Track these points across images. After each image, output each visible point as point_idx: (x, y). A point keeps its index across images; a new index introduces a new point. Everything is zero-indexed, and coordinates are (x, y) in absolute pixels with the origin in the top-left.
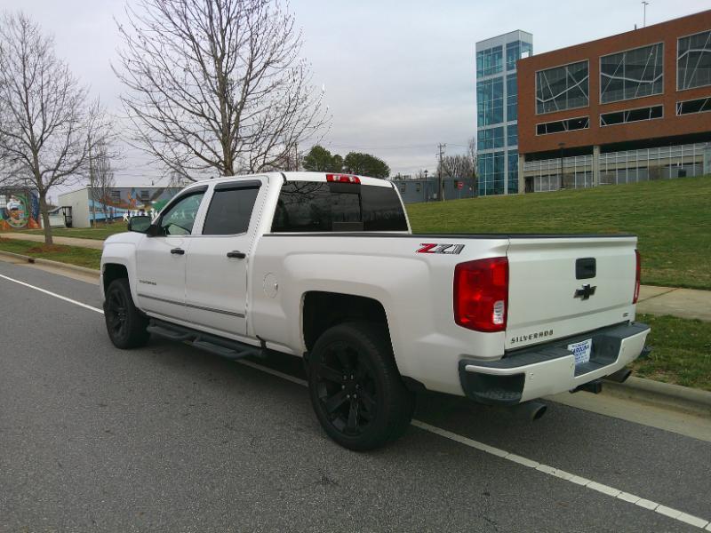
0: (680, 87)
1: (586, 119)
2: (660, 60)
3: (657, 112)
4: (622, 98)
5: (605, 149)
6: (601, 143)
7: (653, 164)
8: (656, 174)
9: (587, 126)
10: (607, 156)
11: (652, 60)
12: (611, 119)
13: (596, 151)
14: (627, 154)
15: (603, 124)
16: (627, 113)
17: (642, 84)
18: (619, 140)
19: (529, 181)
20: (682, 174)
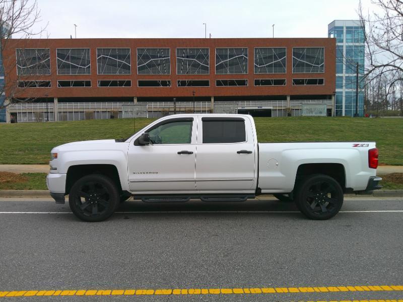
0: (99, 73)
1: (49, 82)
2: (88, 57)
3: (88, 84)
4: (69, 73)
5: (61, 100)
6: (59, 96)
7: (87, 110)
8: (89, 116)
9: (50, 86)
10: (62, 105)
11: (85, 57)
12: (63, 84)
13: (56, 101)
14: (73, 104)
15: (59, 86)
16: (72, 82)
17: (80, 68)
18: (68, 96)
19: (14, 114)
20: (112, 117)
